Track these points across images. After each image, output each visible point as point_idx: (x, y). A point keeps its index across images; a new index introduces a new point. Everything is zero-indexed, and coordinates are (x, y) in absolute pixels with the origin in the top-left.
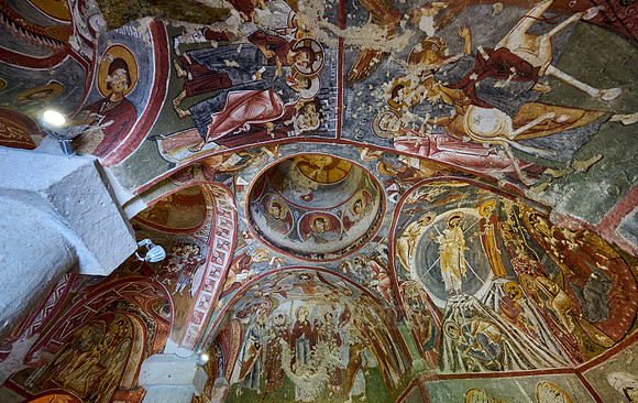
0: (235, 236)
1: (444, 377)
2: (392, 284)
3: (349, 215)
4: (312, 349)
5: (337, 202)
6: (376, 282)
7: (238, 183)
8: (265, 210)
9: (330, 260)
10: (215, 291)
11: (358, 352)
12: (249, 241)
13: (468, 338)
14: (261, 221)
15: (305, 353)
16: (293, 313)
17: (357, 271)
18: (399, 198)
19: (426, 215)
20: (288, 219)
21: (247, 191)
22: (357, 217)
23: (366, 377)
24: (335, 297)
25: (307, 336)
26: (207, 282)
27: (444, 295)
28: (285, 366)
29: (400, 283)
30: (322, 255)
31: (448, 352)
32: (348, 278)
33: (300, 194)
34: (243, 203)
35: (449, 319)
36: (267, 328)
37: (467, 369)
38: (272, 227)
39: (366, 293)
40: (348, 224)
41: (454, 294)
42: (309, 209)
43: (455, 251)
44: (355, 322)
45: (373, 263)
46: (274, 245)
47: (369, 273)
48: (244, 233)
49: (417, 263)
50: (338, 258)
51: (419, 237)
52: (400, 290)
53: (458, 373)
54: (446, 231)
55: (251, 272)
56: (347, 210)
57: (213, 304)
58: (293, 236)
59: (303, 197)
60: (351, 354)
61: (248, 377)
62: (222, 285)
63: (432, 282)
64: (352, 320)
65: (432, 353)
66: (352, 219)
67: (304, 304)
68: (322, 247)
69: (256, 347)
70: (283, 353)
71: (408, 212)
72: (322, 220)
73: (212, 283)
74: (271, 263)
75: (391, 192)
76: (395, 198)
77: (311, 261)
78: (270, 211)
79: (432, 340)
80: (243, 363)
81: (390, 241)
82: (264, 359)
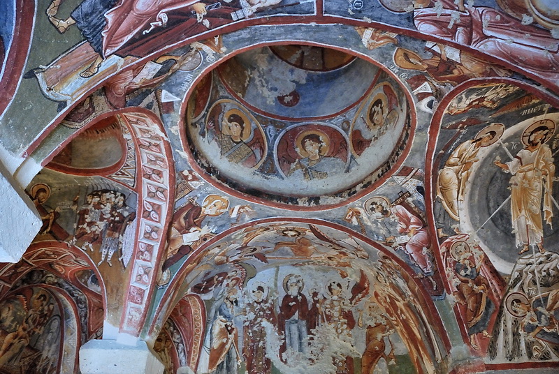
0: (173, 180)
1: (494, 367)
2: (431, 241)
3: (361, 126)
4: (309, 333)
5: (341, 104)
6: (404, 239)
7: (163, 100)
8: (217, 130)
9: (328, 207)
10: (154, 260)
11: (379, 336)
12: (195, 185)
13: (539, 315)
14: (210, 148)
15: (300, 338)
16: (280, 284)
17: (375, 222)
18: (436, 105)
19: (487, 129)
20: (257, 141)
21: (179, 110)
22: (375, 132)
23: (390, 368)
24: (343, 260)
25: (302, 316)
26: (142, 247)
27: (512, 254)
28: (272, 354)
29: (442, 240)
30: (316, 199)
31: (506, 334)
32: (361, 232)
33: (276, 94)
34: (176, 130)
35: (515, 290)
36: (241, 305)
37: (530, 355)
38: (231, 157)
39: (388, 255)
40: (360, 144)
41: (528, 251)
42: (294, 120)
43: (538, 185)
44: (376, 295)
45: (400, 209)
46: (235, 187)
47: (392, 224)
48: (186, 173)
49: (471, 208)
50: (341, 204)
51: (475, 166)
52: (442, 249)
53: (516, 361)
54: (524, 153)
55: (205, 230)
56: (357, 119)
57: (155, 276)
58: (268, 169)
59: (281, 99)
60: (369, 338)
61: (220, 367)
62: (163, 251)
63: (495, 236)
64: (371, 293)
65: (482, 338)
66: (367, 135)
67: (296, 271)
68: (316, 185)
69: (228, 330)
70: (268, 339)
71: (455, 127)
72: (315, 138)
73: (149, 249)
74: (234, 215)
75: (422, 96)
76: (430, 105)
77: (299, 208)
78: (225, 131)
79: (484, 320)
80: (212, 350)
81: (427, 174)
82: (241, 346)
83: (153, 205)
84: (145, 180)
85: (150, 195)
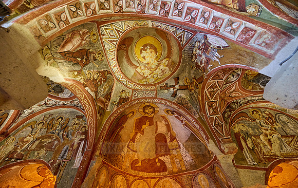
83: (187, 14)
84: (170, 17)
85: (180, 15)
